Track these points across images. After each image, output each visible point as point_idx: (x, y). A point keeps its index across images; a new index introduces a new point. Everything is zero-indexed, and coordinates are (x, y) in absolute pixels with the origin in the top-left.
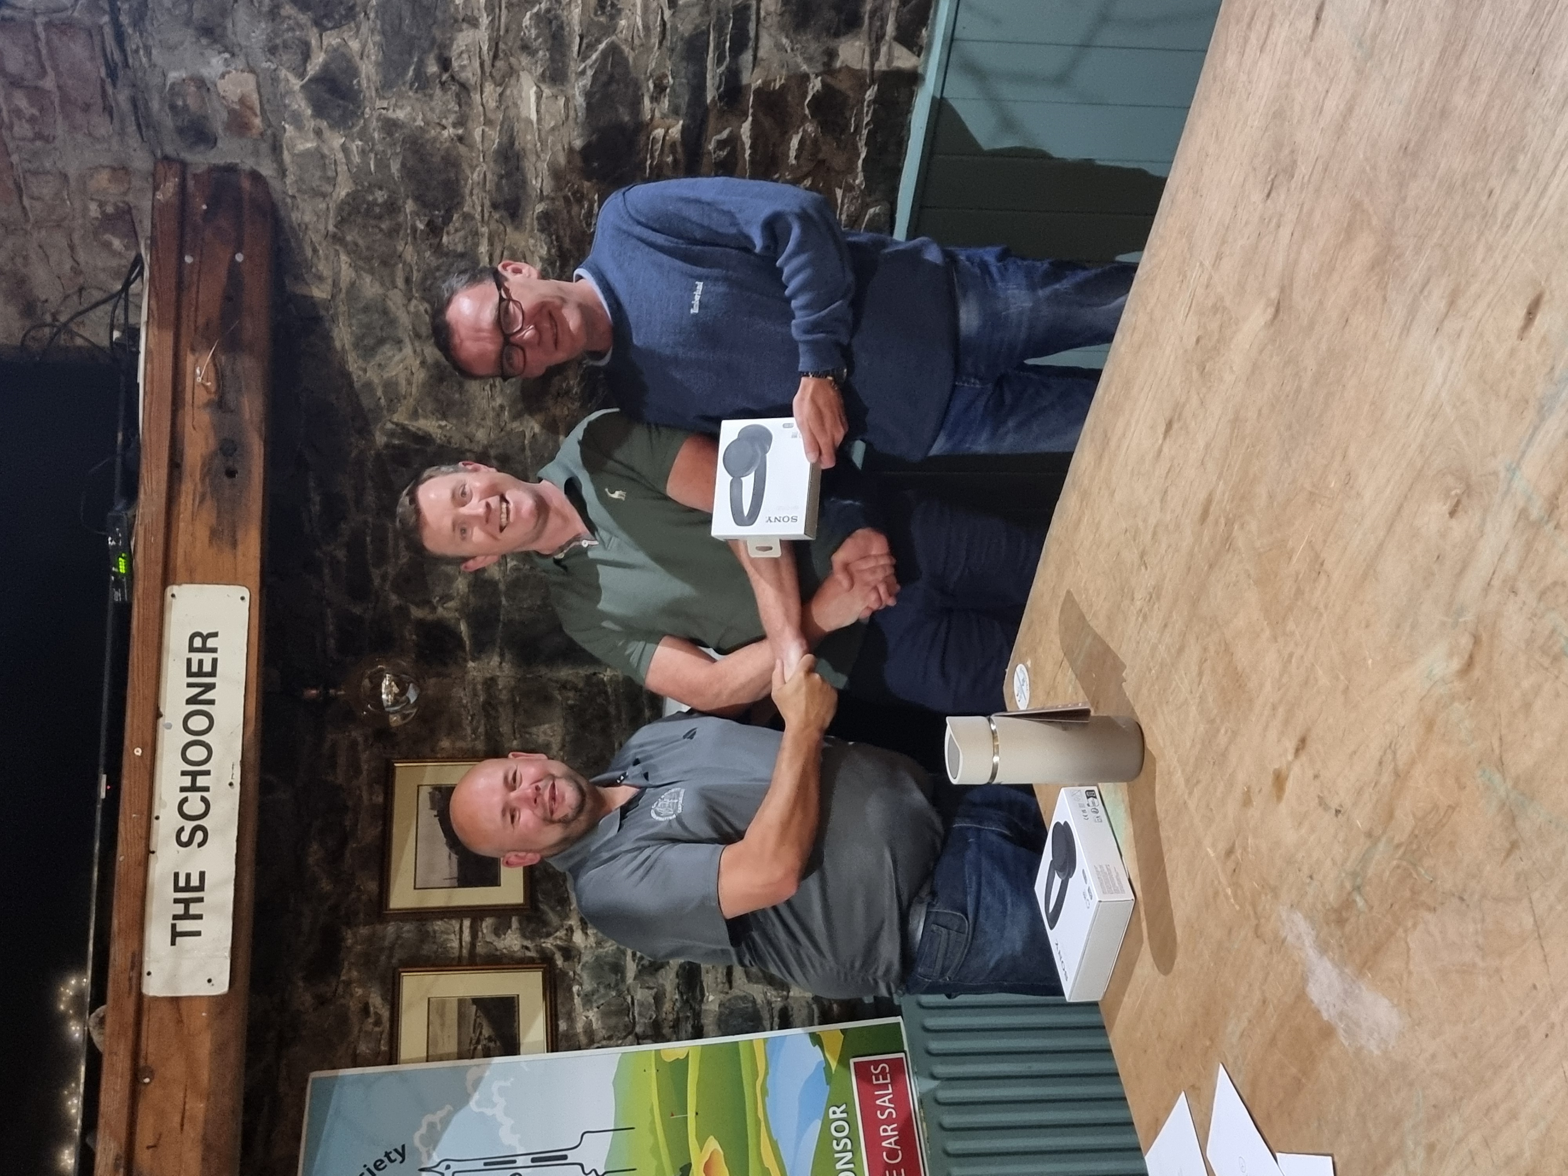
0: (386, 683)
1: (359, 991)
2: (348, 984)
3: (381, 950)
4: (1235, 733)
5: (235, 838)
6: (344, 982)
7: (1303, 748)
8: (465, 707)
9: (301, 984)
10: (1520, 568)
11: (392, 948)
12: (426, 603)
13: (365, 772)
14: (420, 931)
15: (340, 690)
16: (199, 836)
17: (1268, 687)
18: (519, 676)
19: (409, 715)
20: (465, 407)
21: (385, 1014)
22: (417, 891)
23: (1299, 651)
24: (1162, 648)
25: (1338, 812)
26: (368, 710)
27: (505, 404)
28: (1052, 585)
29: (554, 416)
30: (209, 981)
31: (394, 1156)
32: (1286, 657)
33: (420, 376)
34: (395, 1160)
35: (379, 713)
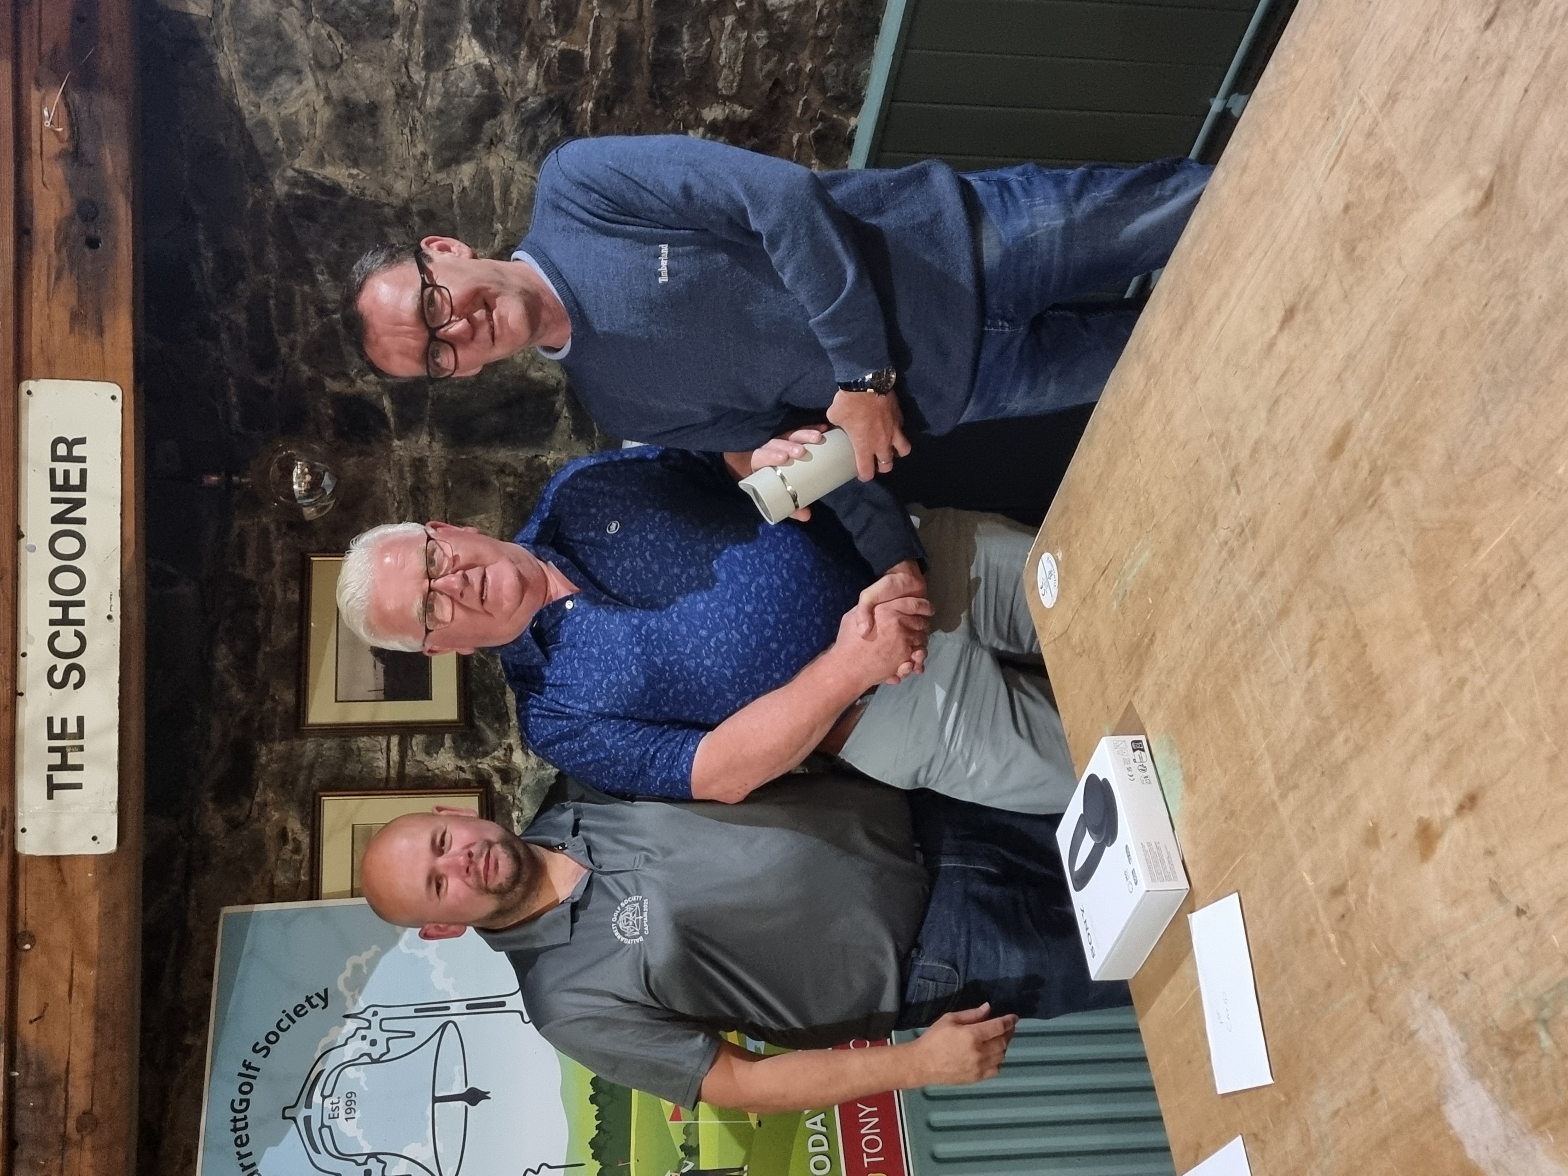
0: (297, 471)
1: (276, 815)
2: (266, 805)
3: (299, 768)
4: (1359, 750)
5: (117, 679)
6: (258, 803)
7: (1471, 808)
8: (391, 492)
9: (211, 806)
12: (342, 375)
13: (278, 566)
14: (343, 748)
15: (245, 477)
16: (75, 676)
18: (451, 457)
19: (325, 507)
20: (380, 153)
21: (305, 839)
22: (337, 705)
24: (1254, 601)
25: (1520, 912)
26: (279, 502)
27: (429, 151)
28: (1099, 471)
29: (487, 169)
30: (94, 838)
31: (316, 1000)
32: (1454, 680)
33: (325, 114)
34: (317, 1005)
35: (292, 505)
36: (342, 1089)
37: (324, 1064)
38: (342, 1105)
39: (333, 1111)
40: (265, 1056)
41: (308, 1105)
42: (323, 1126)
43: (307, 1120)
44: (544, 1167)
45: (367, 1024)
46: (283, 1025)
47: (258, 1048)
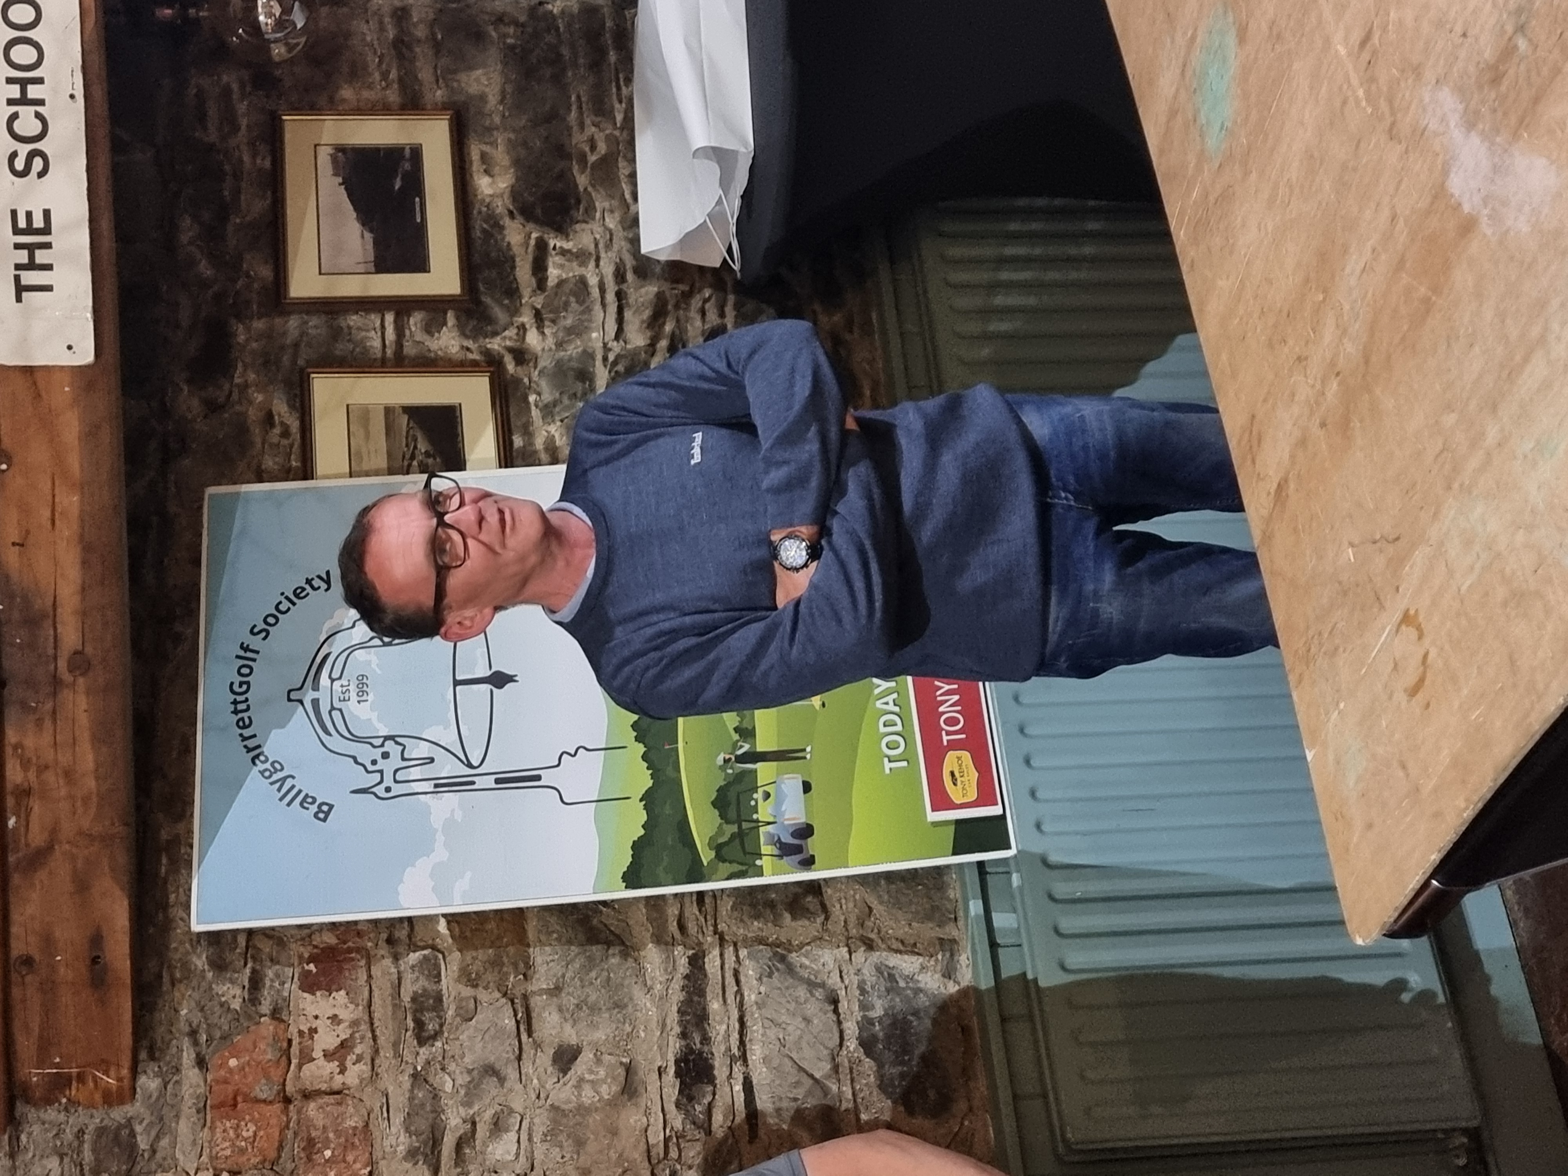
1: (260, 398)
2: (244, 387)
3: (283, 347)
6: (238, 385)
8: (370, 45)
11: (296, 348)
13: (244, 128)
14: (331, 326)
19: (296, 45)
21: (294, 423)
22: (323, 276)
26: (240, 37)
31: (317, 582)
34: (319, 588)
35: (258, 43)
36: (352, 671)
37: (330, 646)
38: (353, 688)
39: (343, 693)
40: (264, 639)
41: (316, 687)
42: (334, 709)
43: (316, 702)
44: (581, 750)
46: (283, 608)
47: (256, 630)
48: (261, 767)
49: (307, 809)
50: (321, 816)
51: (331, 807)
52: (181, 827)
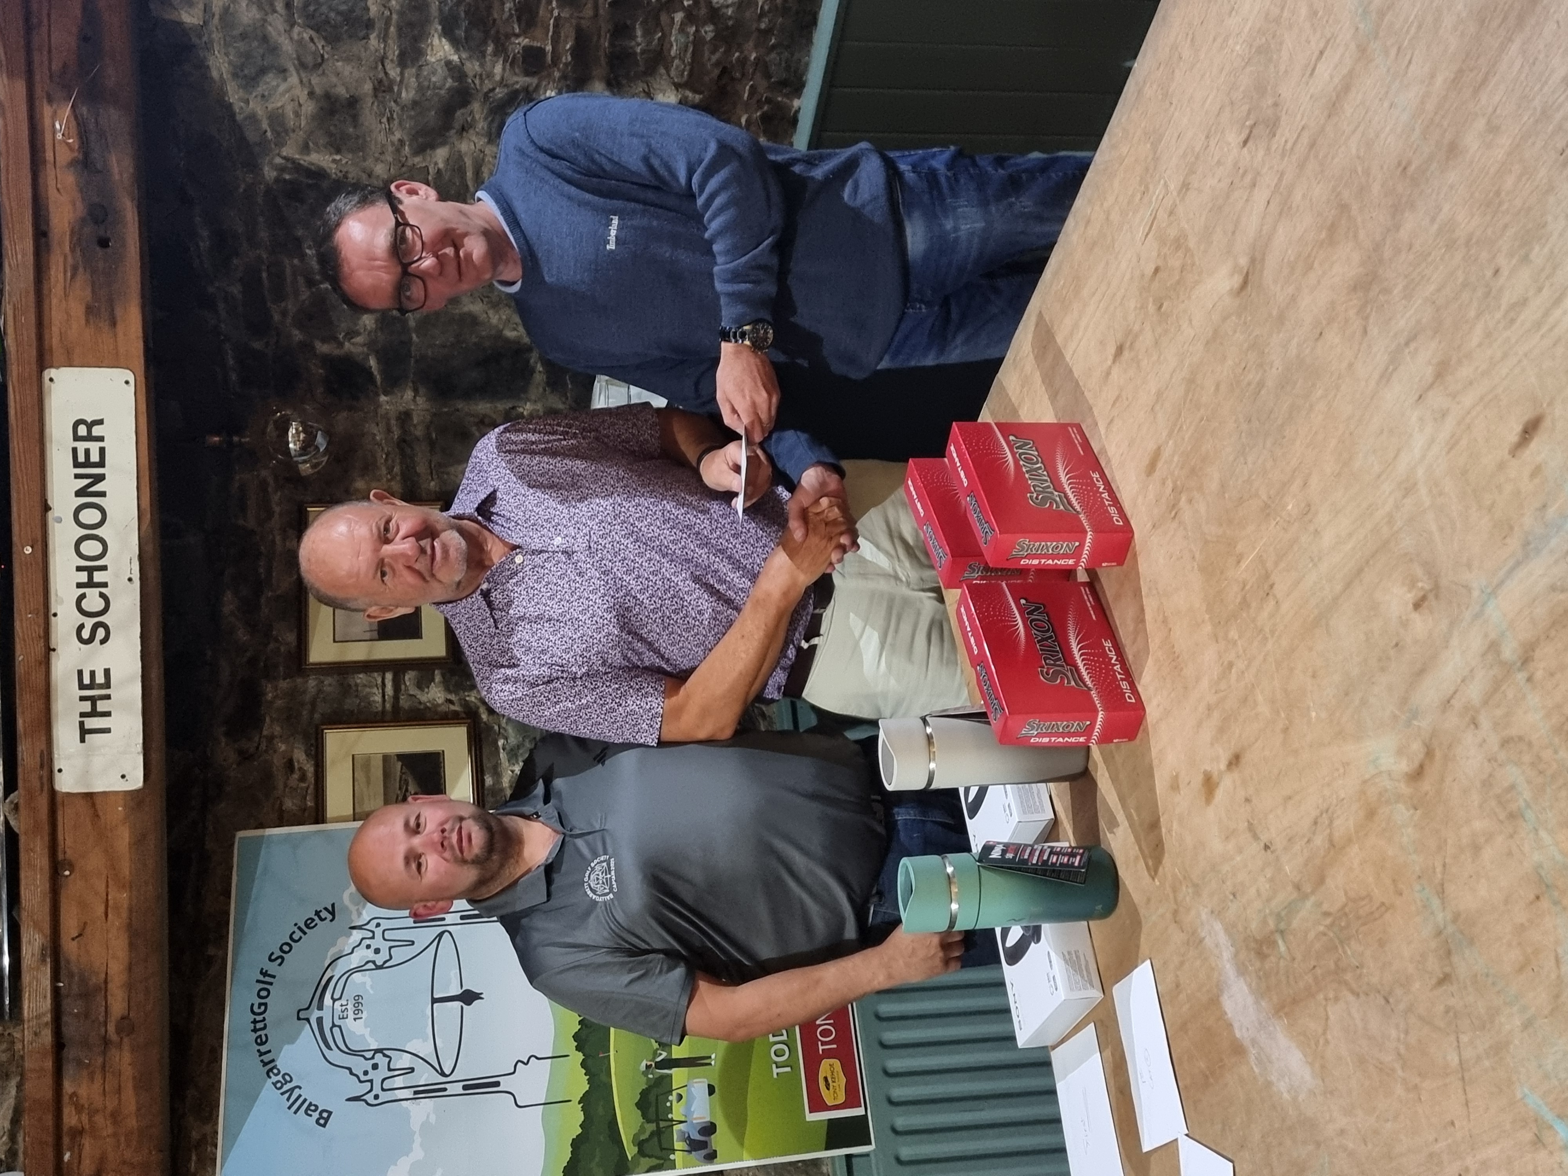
0: (292, 430)
1: (283, 747)
2: (271, 739)
3: (303, 704)
5: (138, 635)
6: (266, 736)
7: (1236, 765)
8: (379, 444)
9: (223, 740)
10: (1485, 703)
11: (313, 704)
12: (331, 338)
13: (277, 516)
14: (342, 684)
15: (244, 437)
16: (101, 633)
17: (1205, 683)
18: (434, 410)
19: (319, 463)
20: (360, 140)
21: (310, 770)
22: (336, 644)
23: (1240, 665)
25: (1266, 847)
26: (276, 458)
27: (406, 138)
29: (460, 152)
30: (123, 777)
31: (324, 914)
32: (1226, 663)
33: (309, 108)
34: (326, 919)
35: (289, 463)
36: (350, 993)
37: (333, 970)
38: (350, 1007)
39: (343, 1012)
40: (280, 965)
41: (320, 1007)
42: (334, 1025)
43: (320, 1020)
44: (533, 1059)
45: (371, 935)
46: (296, 937)
47: (273, 957)
48: (274, 1079)
49: (311, 1116)
50: (322, 1121)
51: (330, 1113)
52: (208, 1128)
